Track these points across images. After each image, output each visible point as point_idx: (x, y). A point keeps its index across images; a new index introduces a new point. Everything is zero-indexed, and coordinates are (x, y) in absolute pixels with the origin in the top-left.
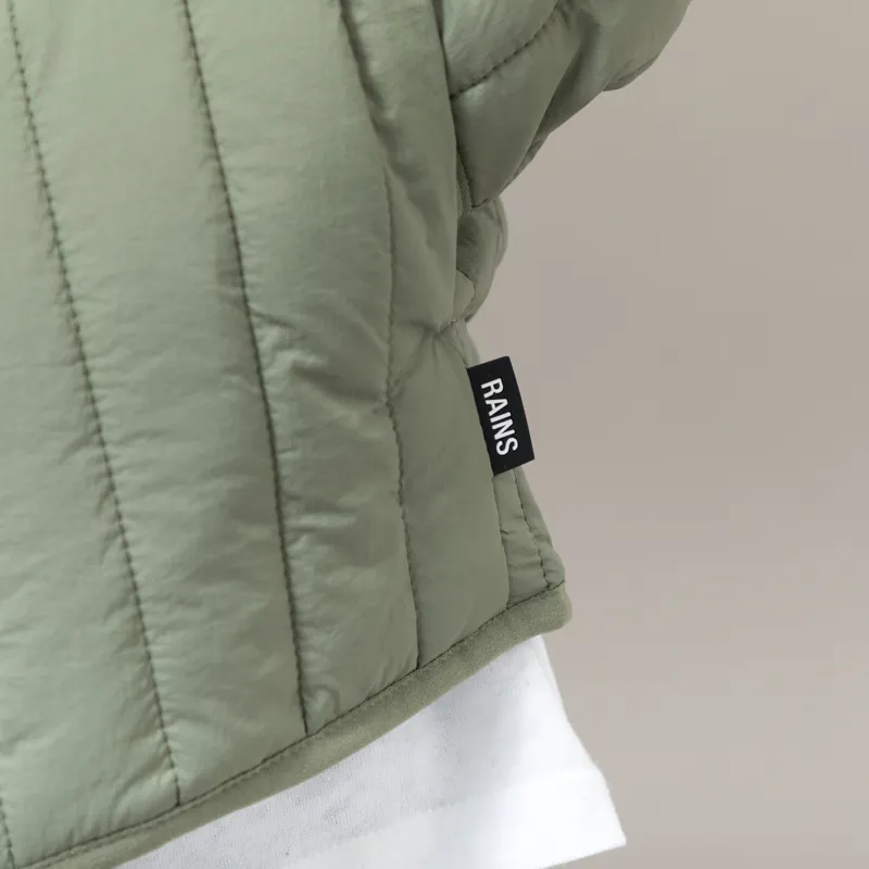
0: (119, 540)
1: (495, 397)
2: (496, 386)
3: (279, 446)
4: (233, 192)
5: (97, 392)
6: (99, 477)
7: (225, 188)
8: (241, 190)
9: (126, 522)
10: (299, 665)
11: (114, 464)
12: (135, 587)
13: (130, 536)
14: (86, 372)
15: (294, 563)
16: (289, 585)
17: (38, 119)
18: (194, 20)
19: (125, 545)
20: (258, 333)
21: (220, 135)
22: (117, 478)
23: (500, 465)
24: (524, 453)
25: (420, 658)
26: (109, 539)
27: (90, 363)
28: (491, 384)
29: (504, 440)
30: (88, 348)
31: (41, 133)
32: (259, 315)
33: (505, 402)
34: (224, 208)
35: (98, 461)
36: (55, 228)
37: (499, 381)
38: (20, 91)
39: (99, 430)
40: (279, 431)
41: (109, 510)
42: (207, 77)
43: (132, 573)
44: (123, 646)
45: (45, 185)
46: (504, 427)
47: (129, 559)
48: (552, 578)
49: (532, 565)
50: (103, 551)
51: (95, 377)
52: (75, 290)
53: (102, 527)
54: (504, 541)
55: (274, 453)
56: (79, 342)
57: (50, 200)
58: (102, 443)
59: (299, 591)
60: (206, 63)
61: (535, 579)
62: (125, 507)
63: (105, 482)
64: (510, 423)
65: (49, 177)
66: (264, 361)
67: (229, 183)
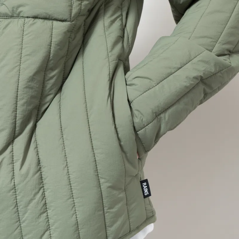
0: (75, 214)
1: (145, 186)
2: (145, 184)
3: (103, 198)
4: (96, 157)
5: (72, 190)
6: (72, 204)
7: (95, 156)
8: (97, 156)
9: (76, 211)
10: (106, 233)
11: (75, 202)
12: (77, 222)
13: (77, 214)
14: (71, 187)
15: (106, 217)
16: (105, 220)
17: (65, 145)
18: (90, 128)
19: (76, 215)
20: (100, 180)
21: (94, 147)
22: (75, 204)
23: (145, 197)
24: (150, 195)
25: (130, 230)
26: (73, 214)
27: (71, 185)
28: (144, 184)
29: (146, 193)
30: (71, 183)
31: (65, 147)
32: (100, 177)
33: (146, 187)
34: (94, 160)
35: (72, 201)
36: (67, 163)
37: (145, 183)
38: (62, 140)
39: (73, 196)
40: (103, 196)
41: (74, 209)
42: (92, 138)
43: (77, 220)
44: (75, 231)
45: (66, 156)
46: (146, 191)
47: (77, 217)
48: (154, 214)
49: (151, 212)
50: (72, 216)
51: (72, 187)
52: (70, 173)
53: (72, 212)
54: (145, 209)
55: (102, 200)
56: (70, 182)
57: (66, 158)
58: (73, 198)
59: (106, 221)
60: (92, 136)
61: (151, 215)
62: (76, 209)
63: (73, 205)
64: (147, 190)
65: (66, 154)
66: (101, 185)
67: (95, 155)
